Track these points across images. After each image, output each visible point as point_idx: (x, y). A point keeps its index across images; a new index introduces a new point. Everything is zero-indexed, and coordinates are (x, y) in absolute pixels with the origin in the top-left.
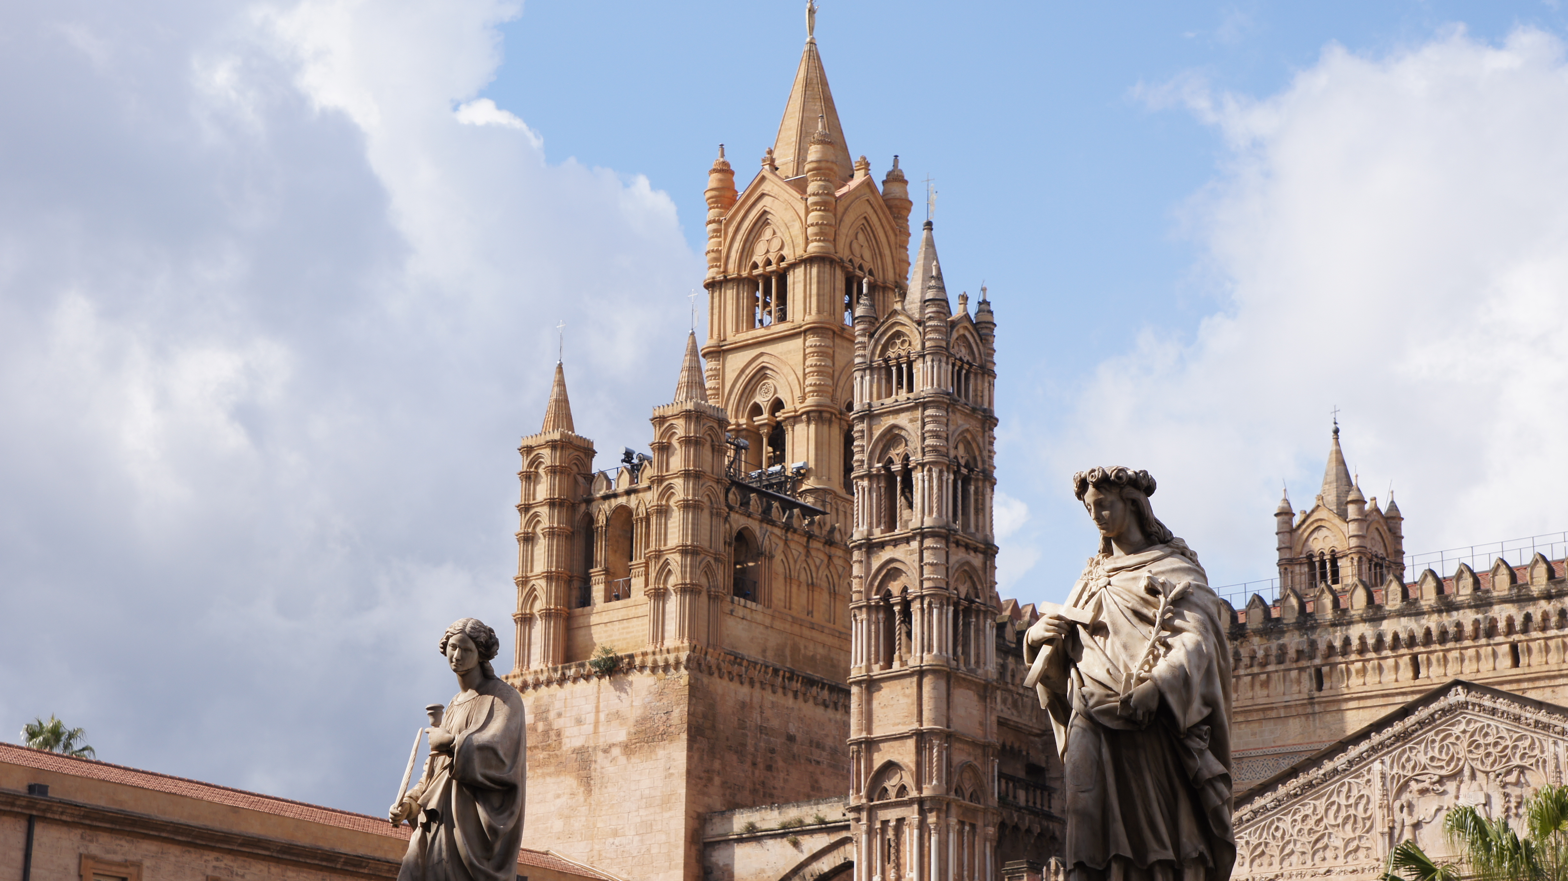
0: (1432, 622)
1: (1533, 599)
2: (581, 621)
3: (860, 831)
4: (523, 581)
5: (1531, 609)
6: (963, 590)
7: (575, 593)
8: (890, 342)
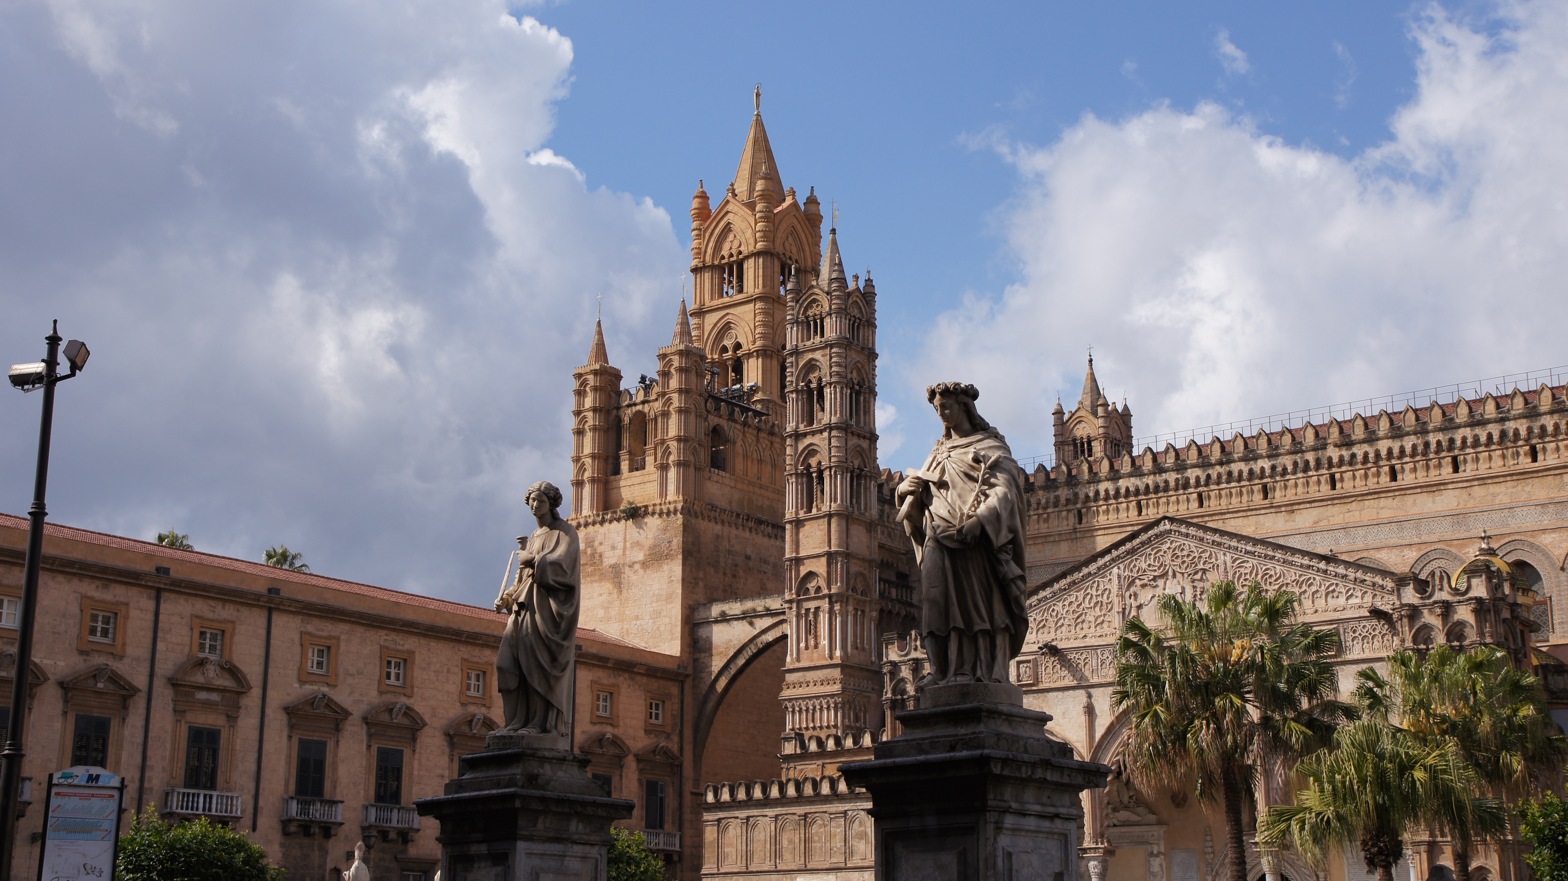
0: (1150, 480)
1: (1211, 465)
2: (614, 484)
3: (792, 615)
4: (577, 459)
5: (1210, 472)
6: (856, 463)
7: (610, 467)
8: (809, 306)
